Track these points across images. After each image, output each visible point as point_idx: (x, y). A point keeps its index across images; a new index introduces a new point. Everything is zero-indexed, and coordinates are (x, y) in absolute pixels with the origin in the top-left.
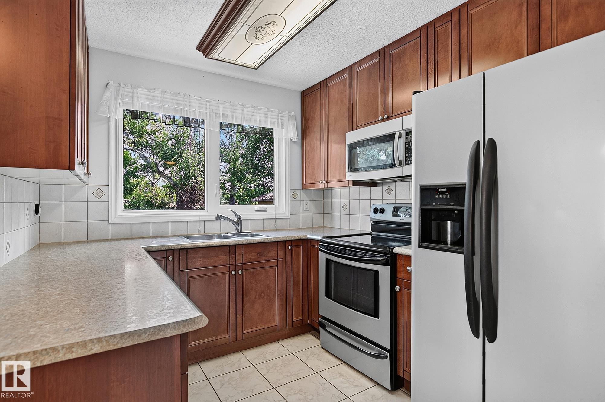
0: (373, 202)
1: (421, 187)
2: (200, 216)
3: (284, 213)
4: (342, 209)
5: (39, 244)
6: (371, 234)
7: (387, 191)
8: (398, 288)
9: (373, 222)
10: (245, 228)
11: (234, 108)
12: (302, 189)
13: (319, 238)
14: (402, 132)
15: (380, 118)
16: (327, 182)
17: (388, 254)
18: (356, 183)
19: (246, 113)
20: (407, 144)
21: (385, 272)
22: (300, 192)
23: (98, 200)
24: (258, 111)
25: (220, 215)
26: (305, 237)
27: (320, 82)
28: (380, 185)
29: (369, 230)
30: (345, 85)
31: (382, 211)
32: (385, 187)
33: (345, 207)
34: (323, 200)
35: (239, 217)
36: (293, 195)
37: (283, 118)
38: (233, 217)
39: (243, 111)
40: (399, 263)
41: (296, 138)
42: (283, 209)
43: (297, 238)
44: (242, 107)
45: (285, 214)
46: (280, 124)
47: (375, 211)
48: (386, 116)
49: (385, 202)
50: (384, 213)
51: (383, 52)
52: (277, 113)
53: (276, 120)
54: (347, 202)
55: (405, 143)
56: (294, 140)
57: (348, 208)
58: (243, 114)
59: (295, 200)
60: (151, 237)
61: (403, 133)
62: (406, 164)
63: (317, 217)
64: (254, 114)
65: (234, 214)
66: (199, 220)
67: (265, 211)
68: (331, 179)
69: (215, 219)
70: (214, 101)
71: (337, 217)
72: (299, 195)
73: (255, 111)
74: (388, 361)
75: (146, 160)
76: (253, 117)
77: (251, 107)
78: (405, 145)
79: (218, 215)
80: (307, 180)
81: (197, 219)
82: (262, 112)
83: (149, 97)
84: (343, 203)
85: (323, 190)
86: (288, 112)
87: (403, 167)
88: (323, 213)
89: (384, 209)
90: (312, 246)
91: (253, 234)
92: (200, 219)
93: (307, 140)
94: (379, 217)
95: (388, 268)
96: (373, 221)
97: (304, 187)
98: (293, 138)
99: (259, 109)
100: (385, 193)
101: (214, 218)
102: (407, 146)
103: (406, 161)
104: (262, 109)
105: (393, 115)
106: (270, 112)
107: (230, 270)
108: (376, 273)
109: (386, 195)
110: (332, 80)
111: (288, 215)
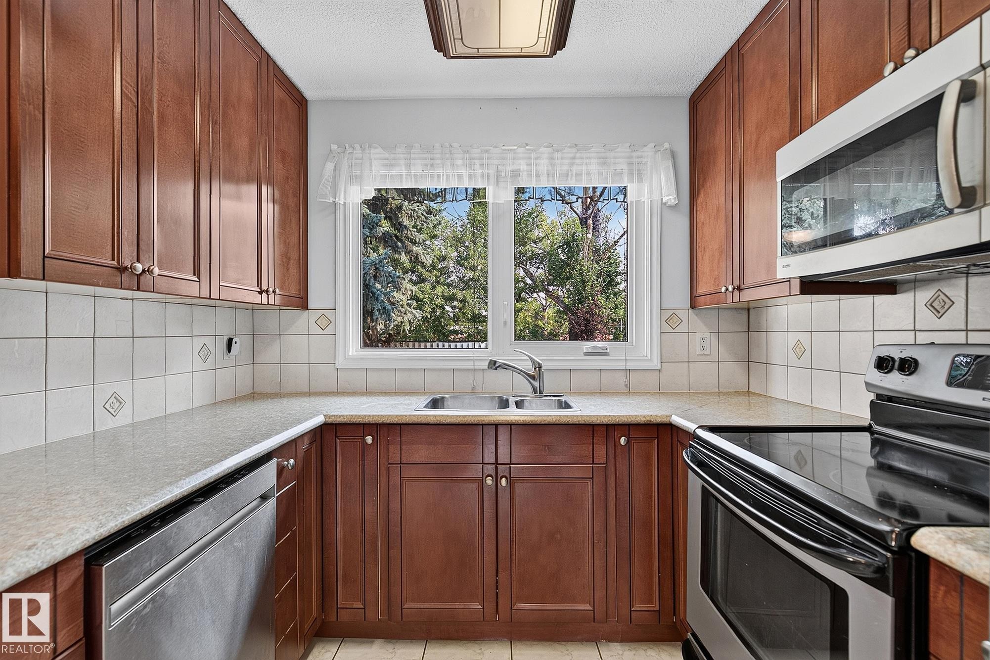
0: (881, 338)
2: (474, 360)
3: (646, 358)
4: (792, 355)
5: (253, 393)
6: (868, 429)
7: (930, 304)
9: (879, 396)
11: (533, 156)
12: (691, 308)
13: (692, 427)
15: (889, 69)
16: (738, 289)
18: (809, 285)
19: (558, 161)
22: (686, 314)
23: (321, 332)
24: (583, 154)
25: (495, 361)
26: (665, 420)
27: (726, 54)
28: (906, 286)
29: (864, 416)
31: (908, 366)
32: (924, 295)
33: (799, 350)
34: (747, 331)
35: (538, 367)
36: (669, 319)
37: (640, 160)
39: (551, 158)
42: (645, 350)
43: (642, 420)
44: (550, 150)
45: (651, 360)
46: (635, 173)
47: (883, 364)
48: (910, 56)
49: (922, 338)
50: (916, 374)
52: (628, 150)
53: (626, 167)
54: (805, 340)
56: (671, 203)
57: (808, 353)
58: (553, 165)
59: (674, 331)
60: (395, 393)
64: (576, 161)
66: (472, 367)
67: (606, 354)
68: (748, 281)
69: (487, 368)
70: (495, 147)
71: (777, 373)
72: (685, 321)
73: (578, 155)
75: (531, 277)
76: (574, 168)
77: (570, 147)
80: (699, 288)
81: (469, 365)
82: (593, 155)
83: (387, 162)
84: (792, 339)
85: (749, 309)
86: (654, 144)
88: (749, 361)
89: (916, 362)
90: (680, 442)
92: (474, 365)
93: (701, 199)
94: (895, 382)
95: (886, 603)
96: (876, 394)
97: (694, 302)
98: (669, 199)
100: (925, 313)
101: (485, 365)
104: (592, 146)
106: (611, 151)
107: (485, 476)
109: (926, 318)
111: (656, 364)
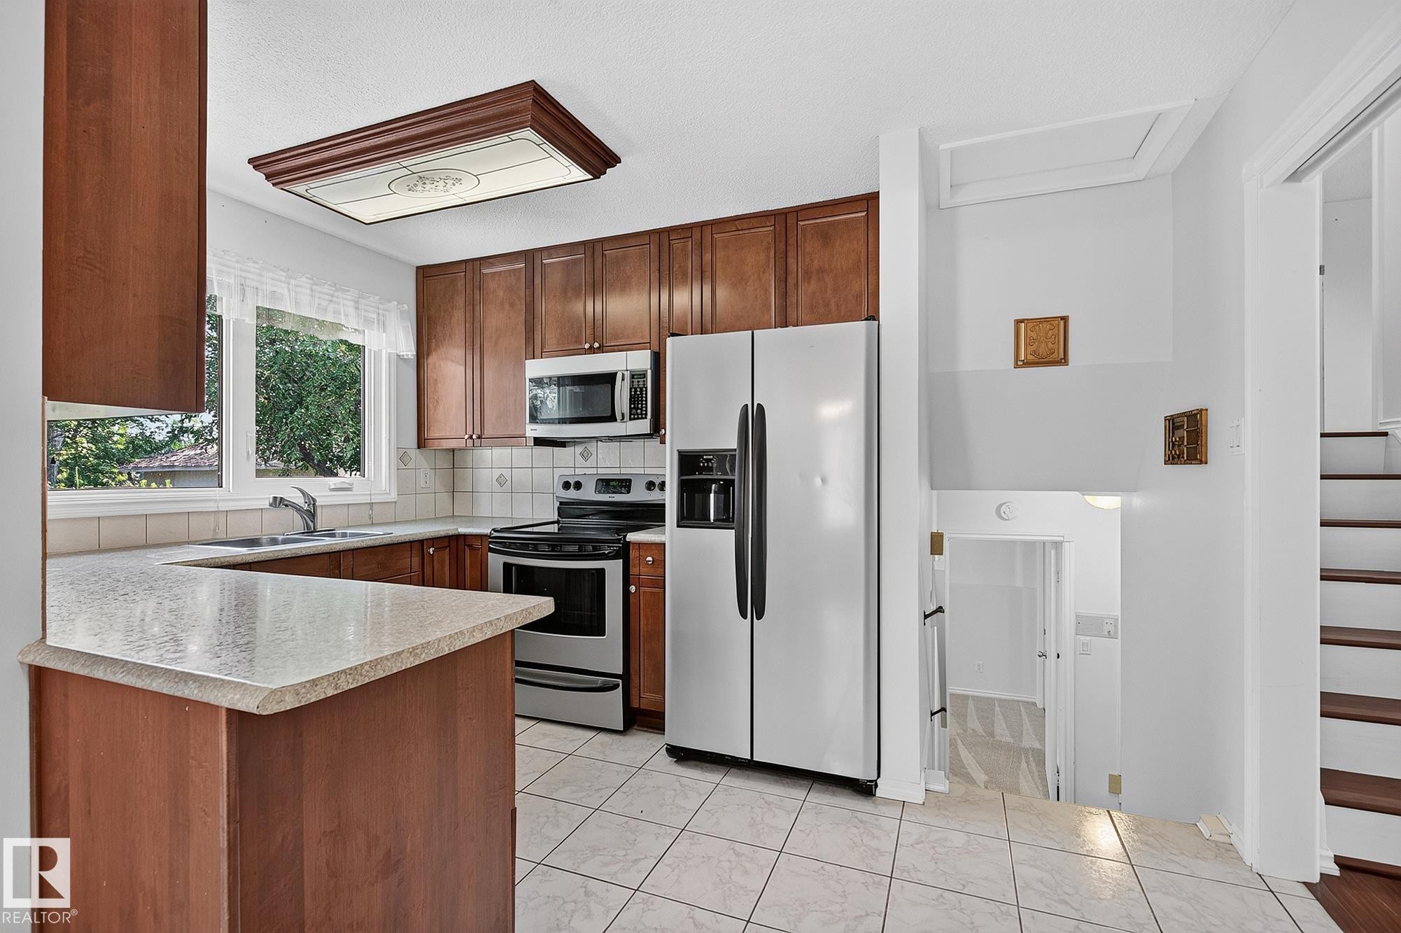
1: (680, 452)
3: (385, 490)
4: (496, 484)
6: (558, 522)
7: (582, 454)
8: (633, 589)
10: (322, 523)
11: (293, 282)
12: (419, 448)
13: (487, 531)
14: (625, 373)
15: (587, 346)
16: (479, 438)
17: (620, 543)
18: (539, 442)
19: (317, 295)
20: (633, 390)
21: (613, 569)
22: (414, 453)
24: (340, 294)
25: (281, 498)
26: (456, 532)
27: (466, 261)
28: (569, 444)
29: (556, 518)
30: (518, 279)
31: (578, 486)
32: (579, 450)
33: (503, 480)
34: (454, 468)
35: (312, 501)
36: (403, 458)
37: (385, 313)
38: (299, 500)
39: (312, 290)
40: (633, 554)
41: (410, 353)
42: (384, 484)
43: (443, 534)
44: (312, 282)
45: (388, 494)
46: (381, 323)
47: (567, 485)
48: (596, 345)
49: (580, 471)
50: (581, 489)
51: (592, 247)
52: (377, 302)
53: (375, 316)
54: (507, 473)
55: (631, 389)
56: (405, 357)
57: (509, 482)
58: (311, 296)
59: (405, 467)
60: (146, 546)
61: (627, 375)
62: (631, 419)
63: (444, 498)
64: (334, 299)
65: (301, 495)
66: (216, 509)
67: (352, 490)
68: (489, 432)
69: (268, 507)
71: (484, 497)
72: (413, 459)
73: (336, 294)
74: (619, 692)
76: (332, 305)
77: (329, 285)
78: (631, 392)
79: (275, 498)
80: (431, 431)
81: (211, 507)
82: (349, 297)
84: (497, 473)
85: (453, 451)
86: (397, 303)
87: (626, 422)
88: (453, 491)
89: (581, 483)
90: (468, 546)
91: (346, 533)
92: (218, 507)
93: (432, 360)
94: (572, 494)
95: (619, 563)
96: (560, 502)
97: (422, 443)
98: (404, 353)
99: (344, 291)
100: (579, 457)
102: (633, 393)
103: (631, 414)
104: (349, 291)
105: (607, 345)
106: (364, 299)
108: (602, 572)
109: (581, 461)
110: (492, 265)
111: (393, 496)
